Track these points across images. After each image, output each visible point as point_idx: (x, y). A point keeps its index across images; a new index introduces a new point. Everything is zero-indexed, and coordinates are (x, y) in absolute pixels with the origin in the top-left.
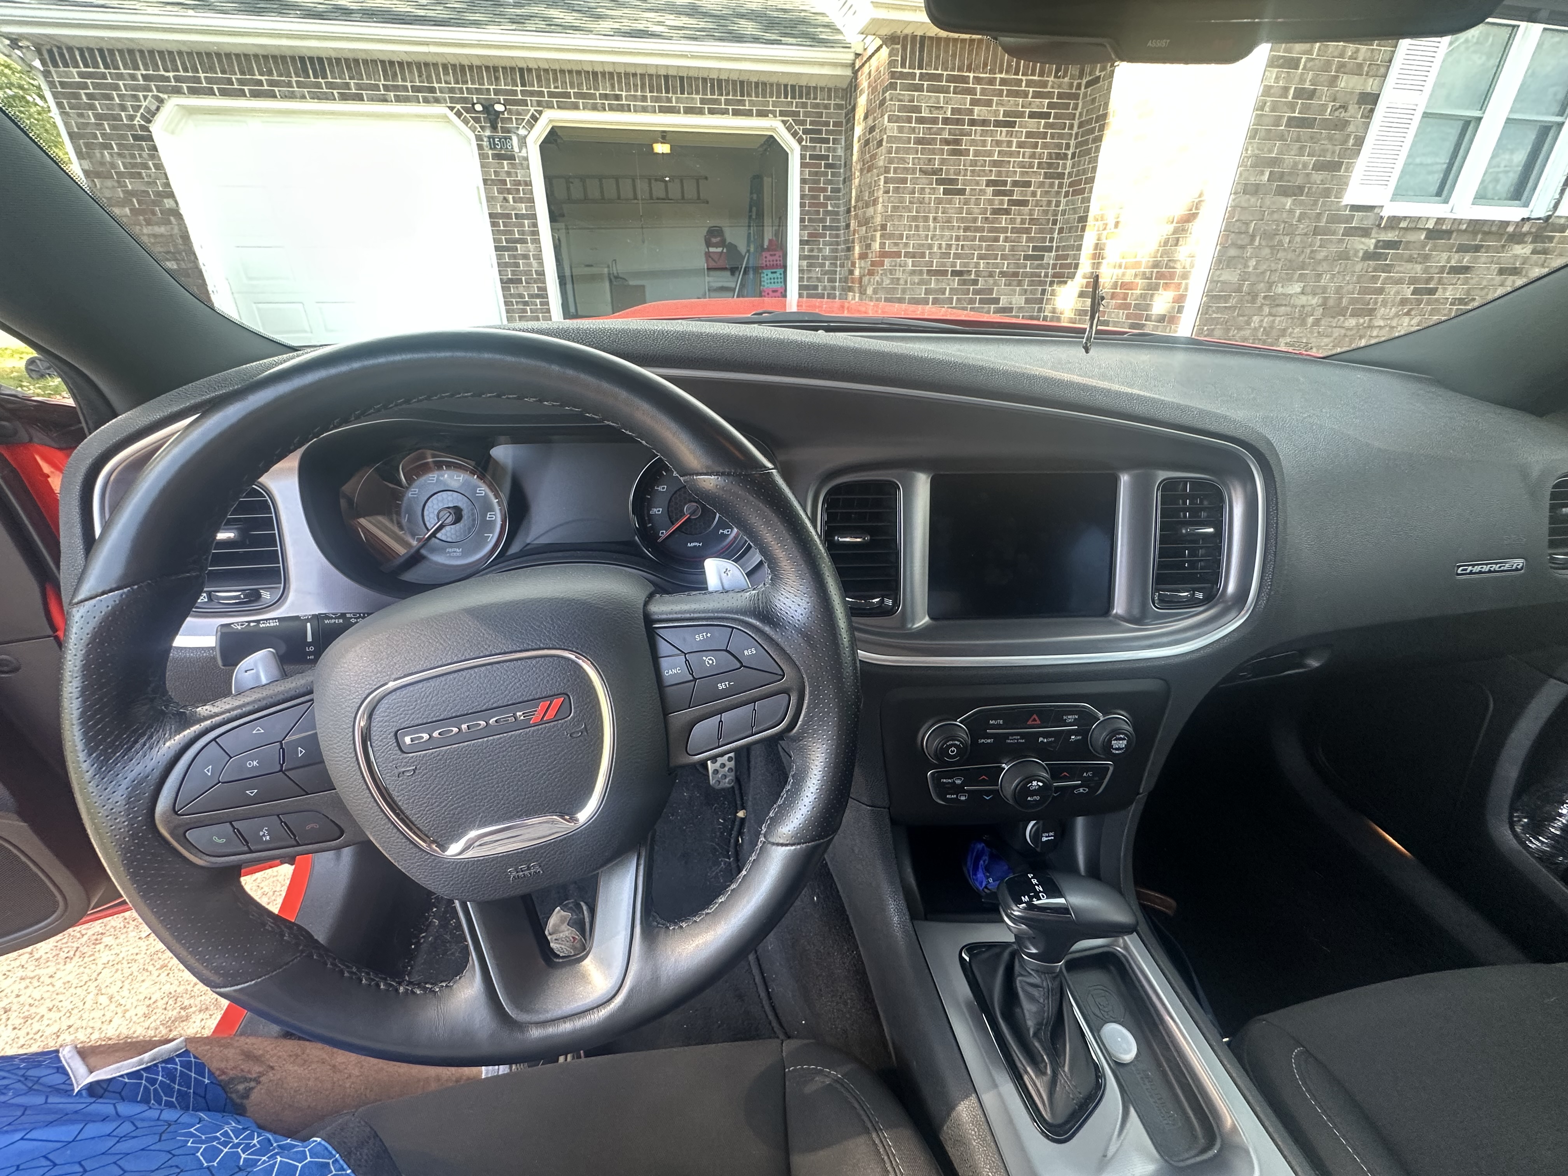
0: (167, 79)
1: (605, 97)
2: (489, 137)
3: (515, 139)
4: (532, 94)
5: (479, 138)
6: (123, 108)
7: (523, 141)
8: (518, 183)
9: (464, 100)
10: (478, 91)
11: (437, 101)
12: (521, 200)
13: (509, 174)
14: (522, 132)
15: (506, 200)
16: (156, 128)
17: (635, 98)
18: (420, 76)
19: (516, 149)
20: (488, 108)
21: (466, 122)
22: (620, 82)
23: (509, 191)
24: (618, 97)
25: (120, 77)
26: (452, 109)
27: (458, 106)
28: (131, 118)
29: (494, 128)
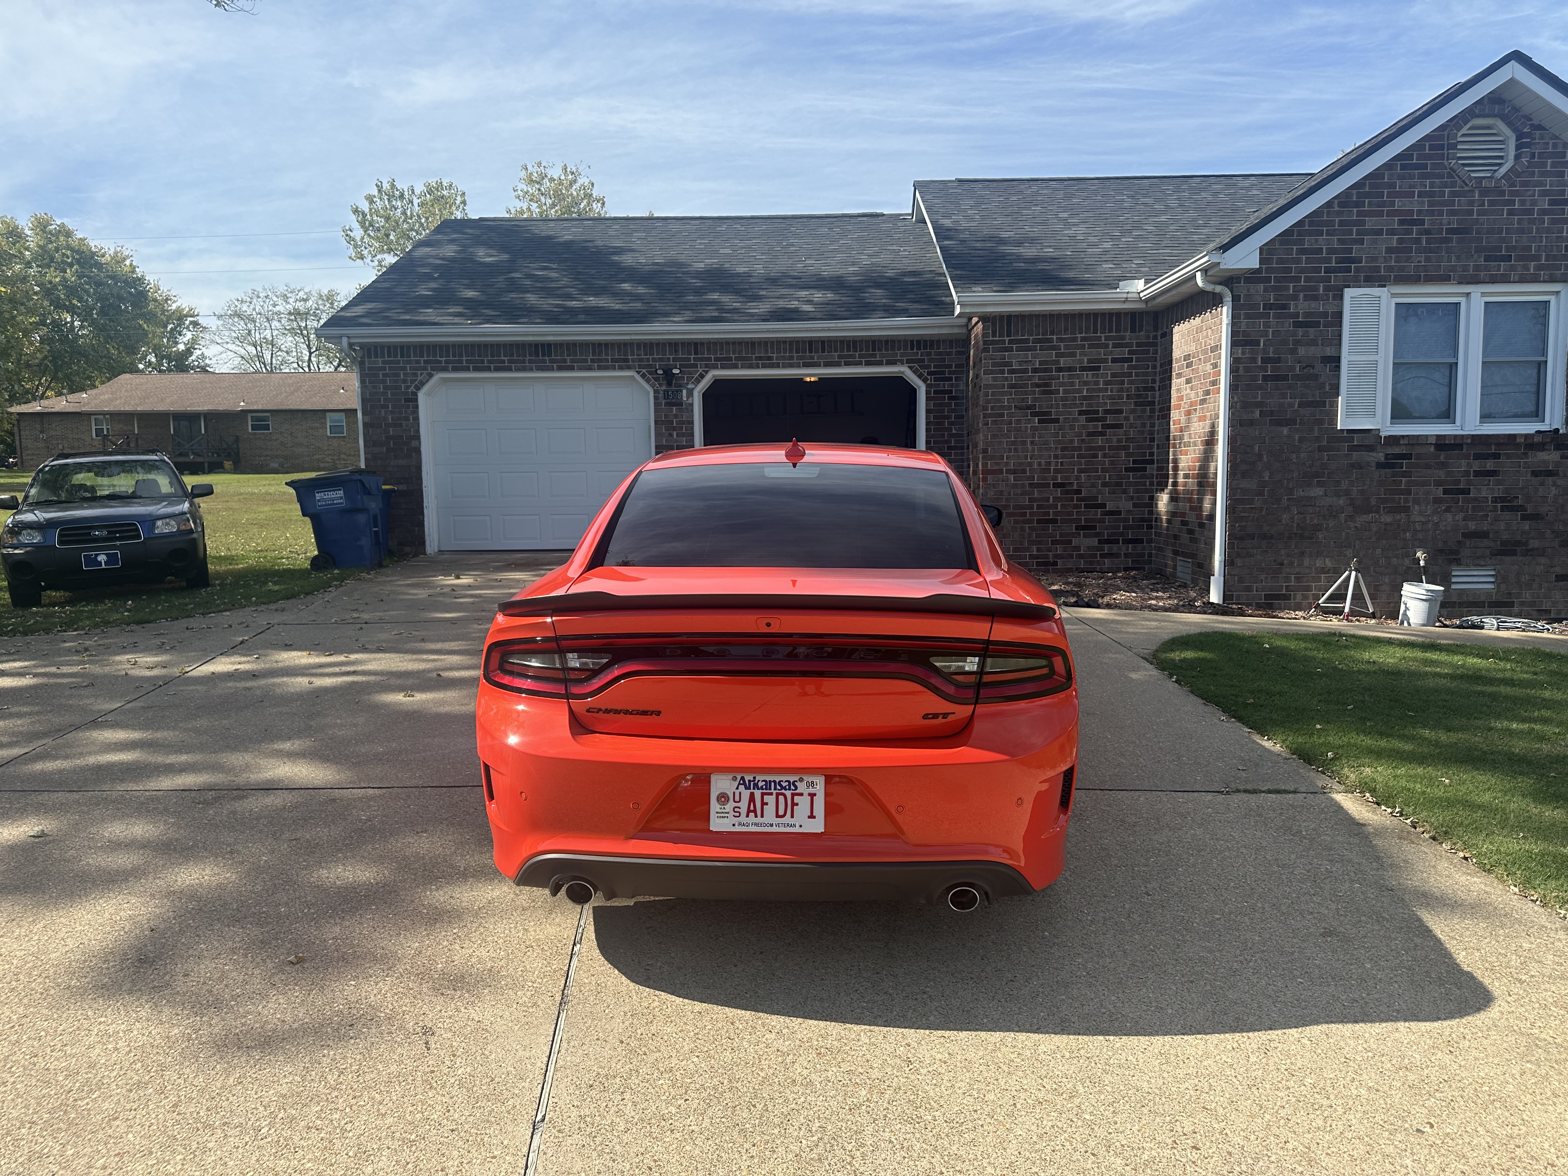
0: (441, 362)
1: (760, 358)
2: (664, 391)
3: (684, 392)
4: (702, 359)
5: (656, 392)
6: (404, 381)
7: (690, 393)
8: (683, 423)
9: (650, 366)
10: (661, 360)
11: (629, 368)
12: (683, 435)
13: (676, 416)
14: (690, 386)
15: (671, 435)
16: (421, 396)
17: (784, 358)
18: (619, 352)
19: (685, 399)
20: (668, 373)
21: (648, 381)
22: (772, 348)
23: (674, 429)
24: (770, 358)
25: (409, 362)
26: (638, 372)
27: (644, 371)
28: (408, 387)
29: (669, 384)
